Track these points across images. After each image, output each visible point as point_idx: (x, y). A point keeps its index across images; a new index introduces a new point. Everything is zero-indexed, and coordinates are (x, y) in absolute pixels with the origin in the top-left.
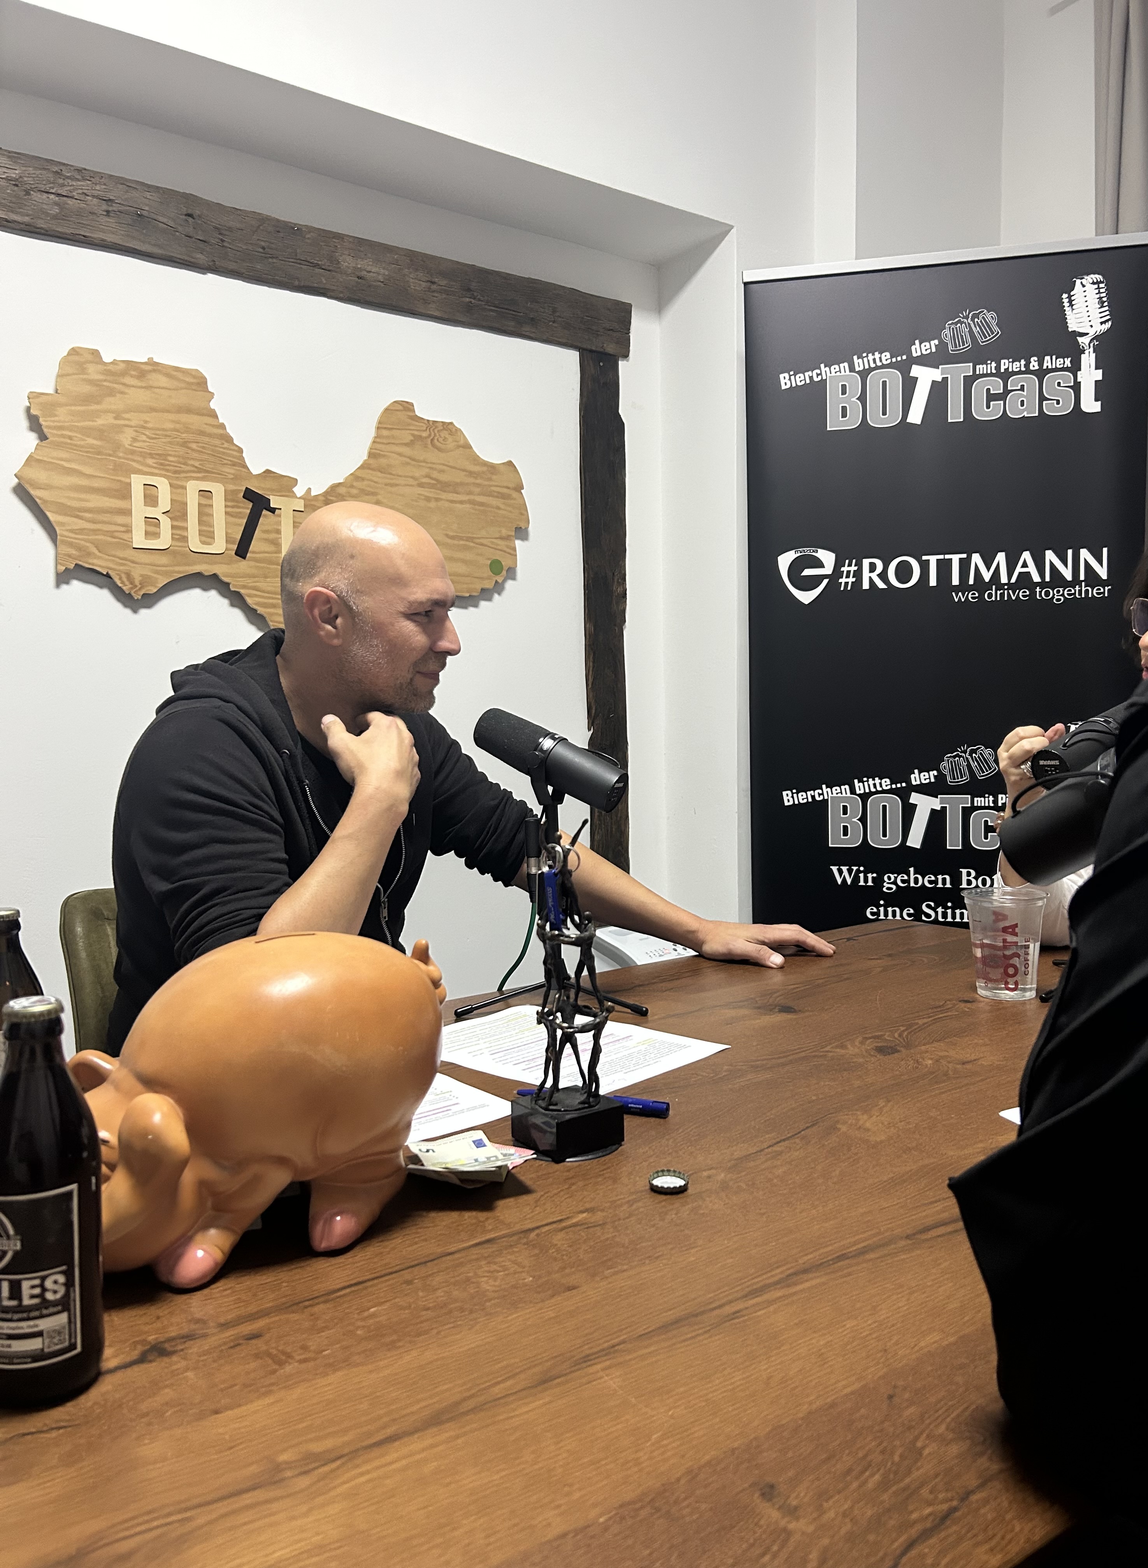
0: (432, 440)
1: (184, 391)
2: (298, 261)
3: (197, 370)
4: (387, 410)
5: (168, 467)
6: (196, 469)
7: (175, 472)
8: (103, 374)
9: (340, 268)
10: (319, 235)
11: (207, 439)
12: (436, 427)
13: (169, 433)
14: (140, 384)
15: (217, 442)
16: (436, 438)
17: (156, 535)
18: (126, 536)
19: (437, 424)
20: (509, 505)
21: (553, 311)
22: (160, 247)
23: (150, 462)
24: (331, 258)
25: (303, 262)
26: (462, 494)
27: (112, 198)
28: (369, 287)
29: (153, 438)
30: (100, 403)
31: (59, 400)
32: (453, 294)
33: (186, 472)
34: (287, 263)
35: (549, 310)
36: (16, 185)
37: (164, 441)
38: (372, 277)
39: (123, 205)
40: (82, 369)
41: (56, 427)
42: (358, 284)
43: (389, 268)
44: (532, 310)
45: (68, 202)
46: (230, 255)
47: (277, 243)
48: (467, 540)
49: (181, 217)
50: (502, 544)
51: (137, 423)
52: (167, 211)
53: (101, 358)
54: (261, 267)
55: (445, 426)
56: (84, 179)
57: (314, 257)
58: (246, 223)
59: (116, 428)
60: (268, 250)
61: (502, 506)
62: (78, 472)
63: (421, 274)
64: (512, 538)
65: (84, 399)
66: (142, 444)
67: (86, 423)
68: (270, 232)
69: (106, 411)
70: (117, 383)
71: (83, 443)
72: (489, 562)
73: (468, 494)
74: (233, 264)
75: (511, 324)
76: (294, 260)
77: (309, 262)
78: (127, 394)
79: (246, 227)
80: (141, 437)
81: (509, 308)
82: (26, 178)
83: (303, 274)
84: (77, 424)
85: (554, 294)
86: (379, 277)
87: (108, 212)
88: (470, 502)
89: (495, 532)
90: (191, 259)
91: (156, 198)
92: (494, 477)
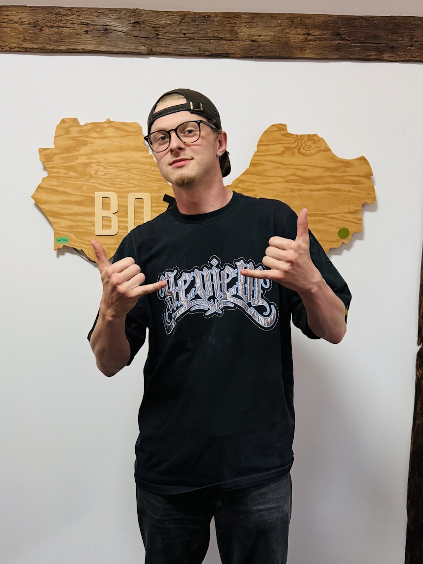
0: (299, 148)
1: (127, 137)
2: (209, 38)
3: (136, 123)
4: (265, 131)
5: (117, 186)
6: (134, 185)
7: (122, 188)
8: (80, 132)
9: (238, 37)
10: (223, 17)
11: (141, 166)
12: (303, 139)
13: (118, 165)
14: (100, 136)
15: (148, 167)
16: (302, 147)
17: (110, 227)
18: (92, 229)
19: (303, 137)
20: (358, 189)
21: (412, 37)
22: (118, 47)
23: (107, 183)
24: (231, 31)
25: (212, 38)
26: (321, 184)
27: (89, 22)
28: (259, 46)
29: (108, 169)
30: (78, 151)
31: (56, 151)
32: (325, 39)
33: (128, 187)
34: (201, 41)
35: (407, 38)
36: (35, 27)
37: (116, 169)
38: (262, 39)
39: (96, 25)
40: (67, 131)
41: (53, 168)
42: (251, 45)
43: (275, 30)
44: (392, 40)
45: (64, 30)
46: (162, 43)
47: (194, 29)
48: (321, 216)
49: (131, 25)
50: (350, 217)
51: (99, 160)
52: (122, 23)
53: (79, 123)
54: (183, 47)
55: (310, 138)
56: (73, 14)
57: (220, 33)
58: (173, 20)
59: (86, 165)
60: (187, 35)
61: (352, 190)
62: (64, 193)
63: (299, 30)
64: (359, 212)
65: (68, 149)
66: (102, 173)
67: (70, 163)
68: (189, 23)
69: (82, 155)
70: (87, 137)
71: (67, 175)
72: (338, 230)
73: (325, 184)
74: (164, 48)
75: (373, 54)
76: (205, 38)
77: (216, 37)
78: (93, 143)
79: (173, 22)
80: (102, 169)
81: (372, 42)
82: (40, 21)
83: (211, 47)
84: (65, 165)
85: (412, 25)
86: (267, 38)
87: (87, 31)
88: (326, 189)
89: (345, 208)
90: (137, 51)
91: (115, 17)
92: (348, 170)
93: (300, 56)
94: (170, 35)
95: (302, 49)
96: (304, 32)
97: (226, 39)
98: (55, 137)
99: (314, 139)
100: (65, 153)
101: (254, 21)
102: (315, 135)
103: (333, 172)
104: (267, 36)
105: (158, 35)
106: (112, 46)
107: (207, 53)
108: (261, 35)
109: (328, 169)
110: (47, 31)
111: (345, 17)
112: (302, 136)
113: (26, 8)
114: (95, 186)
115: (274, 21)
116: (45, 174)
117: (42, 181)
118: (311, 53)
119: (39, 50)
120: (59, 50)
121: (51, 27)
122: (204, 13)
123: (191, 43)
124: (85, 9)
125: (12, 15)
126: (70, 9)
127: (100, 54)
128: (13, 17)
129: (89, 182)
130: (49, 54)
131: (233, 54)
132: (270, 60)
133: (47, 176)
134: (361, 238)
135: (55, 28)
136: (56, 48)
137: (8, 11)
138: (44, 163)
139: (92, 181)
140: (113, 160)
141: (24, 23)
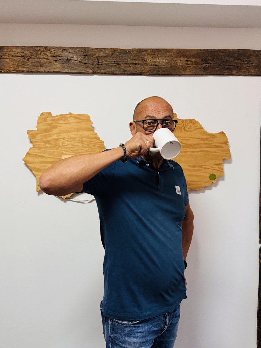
0: (184, 127)
1: (81, 123)
2: (129, 64)
3: (87, 114)
5: (75, 152)
6: (86, 151)
7: (78, 153)
8: (52, 121)
9: (146, 63)
10: (138, 52)
11: (90, 140)
12: (186, 122)
13: (76, 139)
14: (65, 122)
15: (94, 140)
16: (186, 127)
20: (220, 151)
21: (249, 62)
22: (75, 69)
23: (69, 150)
24: (143, 60)
25: (131, 64)
26: (198, 148)
27: (57, 55)
28: (159, 68)
29: (70, 142)
30: (51, 131)
31: (38, 132)
32: (198, 63)
33: (82, 152)
34: (124, 66)
35: (246, 62)
36: (24, 58)
37: (74, 142)
38: (160, 64)
39: (61, 57)
40: (45, 120)
41: (36, 142)
42: (154, 68)
43: (168, 59)
44: (237, 63)
45: (42, 60)
46: (101, 67)
47: (120, 59)
48: (199, 167)
49: (83, 57)
50: (216, 167)
51: (64, 137)
52: (77, 55)
53: (52, 115)
54: (114, 69)
55: (191, 121)
56: (47, 50)
57: (136, 61)
58: (108, 53)
59: (57, 140)
60: (116, 62)
61: (217, 151)
62: (43, 157)
63: (183, 59)
64: (222, 164)
65: (45, 131)
66: (66, 144)
67: (46, 139)
68: (117, 55)
69: (54, 134)
70: (57, 123)
71: (45, 146)
72: (209, 175)
73: (200, 148)
74: (103, 70)
75: (227, 71)
76: (127, 64)
77: (133, 63)
78: (60, 127)
79: (108, 55)
80: (66, 142)
81: (226, 64)
82: (27, 55)
83: (131, 69)
84: (43, 140)
85: (249, 54)
86: (164, 63)
87: (56, 61)
88: (201, 151)
89: (212, 162)
90: (86, 72)
91: (73, 52)
92: (214, 139)
93: (184, 74)
94: (106, 63)
95: (185, 70)
96: (186, 60)
97: (140, 64)
98: (37, 124)
99: (193, 122)
100: (43, 133)
101: (156, 54)
102: (194, 120)
103: (205, 141)
104: (163, 62)
105: (99, 62)
106: (71, 69)
107: (128, 73)
108: (160, 62)
109: (202, 139)
110: (32, 60)
111: (209, 50)
112: (186, 120)
113: (19, 47)
114: (62, 152)
115: (168, 54)
116: (31, 146)
117: (30, 150)
118: (190, 72)
119: (27, 72)
120: (39, 72)
121: (34, 58)
122: (126, 49)
123: (119, 67)
124: (55, 48)
125: (11, 52)
126: (46, 48)
127: (64, 74)
128: (11, 53)
129: (58, 150)
130: (33, 74)
131: (144, 73)
132: (166, 76)
133: (32, 146)
134: (223, 180)
135: (36, 59)
136: (37, 70)
137: (8, 49)
138: (30, 139)
139: (60, 149)
140: (73, 136)
141: (18, 56)
